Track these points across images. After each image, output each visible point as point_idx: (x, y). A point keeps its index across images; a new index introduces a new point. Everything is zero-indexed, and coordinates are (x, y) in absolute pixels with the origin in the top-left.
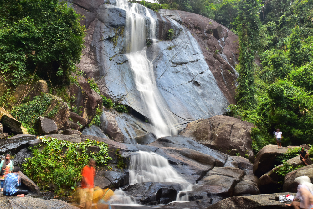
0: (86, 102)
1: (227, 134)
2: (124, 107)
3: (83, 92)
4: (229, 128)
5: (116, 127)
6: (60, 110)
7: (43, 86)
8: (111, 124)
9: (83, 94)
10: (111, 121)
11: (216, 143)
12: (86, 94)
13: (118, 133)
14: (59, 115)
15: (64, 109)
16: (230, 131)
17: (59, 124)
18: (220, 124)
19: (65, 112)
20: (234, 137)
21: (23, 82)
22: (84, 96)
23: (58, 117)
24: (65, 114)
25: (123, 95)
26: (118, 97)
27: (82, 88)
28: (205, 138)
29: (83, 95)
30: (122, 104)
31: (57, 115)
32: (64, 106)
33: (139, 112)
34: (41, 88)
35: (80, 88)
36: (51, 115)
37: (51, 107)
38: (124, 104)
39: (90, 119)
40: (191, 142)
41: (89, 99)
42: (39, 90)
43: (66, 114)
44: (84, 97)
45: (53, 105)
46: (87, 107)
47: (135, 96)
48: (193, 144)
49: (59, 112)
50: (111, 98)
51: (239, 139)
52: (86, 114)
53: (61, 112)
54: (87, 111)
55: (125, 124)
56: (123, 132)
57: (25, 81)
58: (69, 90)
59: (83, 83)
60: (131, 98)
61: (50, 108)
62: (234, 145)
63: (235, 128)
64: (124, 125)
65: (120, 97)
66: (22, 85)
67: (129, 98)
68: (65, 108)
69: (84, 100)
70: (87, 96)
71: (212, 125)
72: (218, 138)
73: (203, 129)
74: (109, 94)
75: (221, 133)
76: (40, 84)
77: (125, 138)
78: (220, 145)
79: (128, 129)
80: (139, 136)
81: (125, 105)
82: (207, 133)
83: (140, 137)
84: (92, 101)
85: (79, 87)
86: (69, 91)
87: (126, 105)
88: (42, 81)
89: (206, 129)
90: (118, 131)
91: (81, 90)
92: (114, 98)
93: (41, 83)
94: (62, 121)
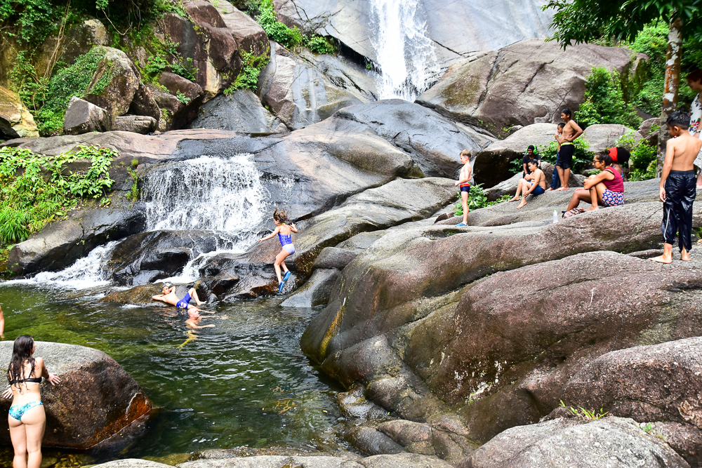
0: (208, 47)
1: (515, 89)
2: (324, 41)
3: (196, 28)
4: (531, 71)
5: (285, 88)
6: (114, 78)
7: (94, 32)
8: (278, 83)
9: (199, 30)
10: (282, 76)
11: (484, 110)
12: (204, 31)
13: (286, 101)
14: (115, 87)
15: (121, 75)
16: (529, 79)
17: (119, 105)
18: (517, 64)
19: (125, 81)
20: (531, 96)
21: (51, 31)
22: (201, 35)
23: (114, 92)
24: (127, 84)
25: (329, 13)
26: (316, 21)
27: (193, 21)
28: (468, 100)
29: (198, 33)
30: (321, 36)
31: (110, 89)
32: (122, 70)
33: (354, 49)
34: (92, 38)
35: (189, 20)
36: (99, 90)
37: (96, 75)
38: (324, 34)
39: (226, 80)
40: (408, 115)
41: (212, 39)
42: (88, 41)
43: (129, 84)
44: (201, 38)
45: (100, 70)
46: (211, 56)
47: (358, 12)
48: (408, 119)
49: (113, 82)
50: (298, 26)
51: (543, 99)
52: (215, 72)
53: (117, 82)
54: (214, 64)
55: (311, 79)
56: (295, 99)
57: (55, 30)
58: (160, 29)
59: (195, 9)
60: (346, 20)
61: (95, 78)
62: (522, 114)
63: (547, 72)
64: (309, 81)
65: (321, 20)
66: (52, 37)
67: (340, 20)
68: (124, 73)
69: (203, 44)
70: (208, 34)
71: (497, 67)
72: (489, 100)
73: (472, 77)
74: (296, 16)
75: (501, 87)
76: (86, 30)
77: (296, 110)
78: (490, 117)
79: (312, 91)
80: (331, 104)
81: (326, 36)
82: (477, 88)
83: (331, 106)
84: (222, 43)
85: (185, 19)
86: (160, 32)
87: (329, 37)
88: (90, 23)
89: (478, 77)
90: (287, 97)
91: (192, 25)
92: (308, 24)
93: (90, 27)
94: (124, 99)
